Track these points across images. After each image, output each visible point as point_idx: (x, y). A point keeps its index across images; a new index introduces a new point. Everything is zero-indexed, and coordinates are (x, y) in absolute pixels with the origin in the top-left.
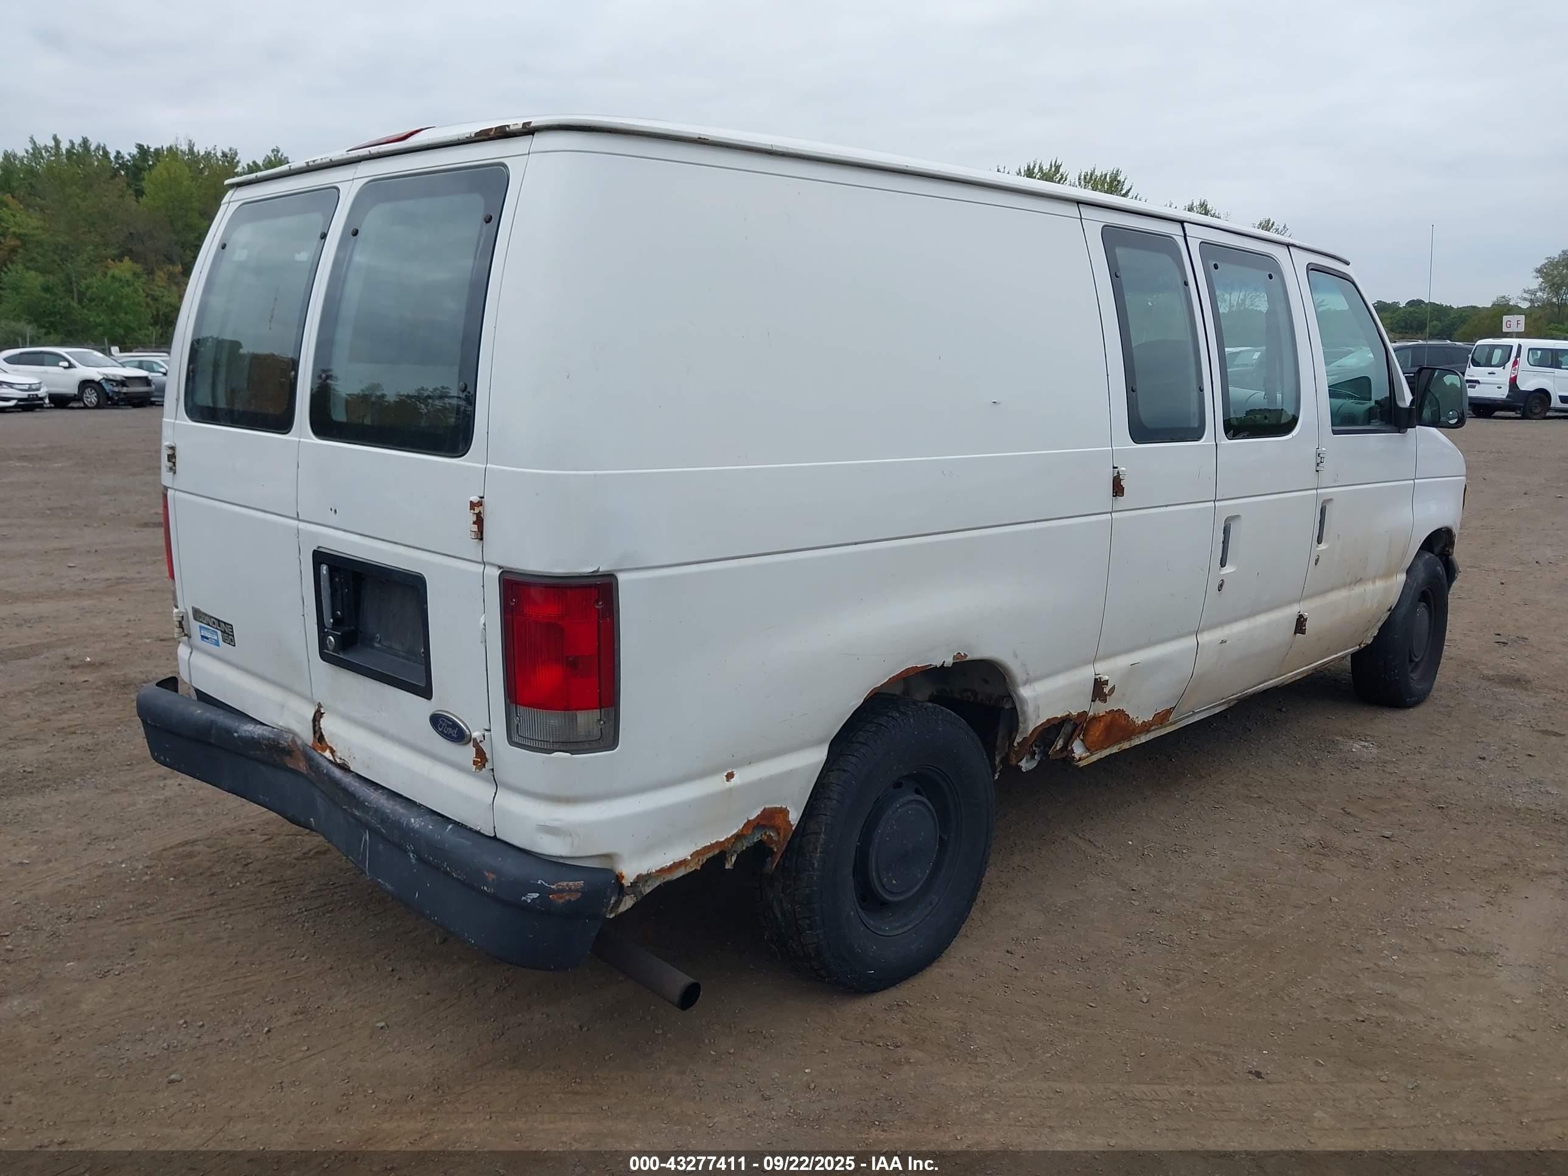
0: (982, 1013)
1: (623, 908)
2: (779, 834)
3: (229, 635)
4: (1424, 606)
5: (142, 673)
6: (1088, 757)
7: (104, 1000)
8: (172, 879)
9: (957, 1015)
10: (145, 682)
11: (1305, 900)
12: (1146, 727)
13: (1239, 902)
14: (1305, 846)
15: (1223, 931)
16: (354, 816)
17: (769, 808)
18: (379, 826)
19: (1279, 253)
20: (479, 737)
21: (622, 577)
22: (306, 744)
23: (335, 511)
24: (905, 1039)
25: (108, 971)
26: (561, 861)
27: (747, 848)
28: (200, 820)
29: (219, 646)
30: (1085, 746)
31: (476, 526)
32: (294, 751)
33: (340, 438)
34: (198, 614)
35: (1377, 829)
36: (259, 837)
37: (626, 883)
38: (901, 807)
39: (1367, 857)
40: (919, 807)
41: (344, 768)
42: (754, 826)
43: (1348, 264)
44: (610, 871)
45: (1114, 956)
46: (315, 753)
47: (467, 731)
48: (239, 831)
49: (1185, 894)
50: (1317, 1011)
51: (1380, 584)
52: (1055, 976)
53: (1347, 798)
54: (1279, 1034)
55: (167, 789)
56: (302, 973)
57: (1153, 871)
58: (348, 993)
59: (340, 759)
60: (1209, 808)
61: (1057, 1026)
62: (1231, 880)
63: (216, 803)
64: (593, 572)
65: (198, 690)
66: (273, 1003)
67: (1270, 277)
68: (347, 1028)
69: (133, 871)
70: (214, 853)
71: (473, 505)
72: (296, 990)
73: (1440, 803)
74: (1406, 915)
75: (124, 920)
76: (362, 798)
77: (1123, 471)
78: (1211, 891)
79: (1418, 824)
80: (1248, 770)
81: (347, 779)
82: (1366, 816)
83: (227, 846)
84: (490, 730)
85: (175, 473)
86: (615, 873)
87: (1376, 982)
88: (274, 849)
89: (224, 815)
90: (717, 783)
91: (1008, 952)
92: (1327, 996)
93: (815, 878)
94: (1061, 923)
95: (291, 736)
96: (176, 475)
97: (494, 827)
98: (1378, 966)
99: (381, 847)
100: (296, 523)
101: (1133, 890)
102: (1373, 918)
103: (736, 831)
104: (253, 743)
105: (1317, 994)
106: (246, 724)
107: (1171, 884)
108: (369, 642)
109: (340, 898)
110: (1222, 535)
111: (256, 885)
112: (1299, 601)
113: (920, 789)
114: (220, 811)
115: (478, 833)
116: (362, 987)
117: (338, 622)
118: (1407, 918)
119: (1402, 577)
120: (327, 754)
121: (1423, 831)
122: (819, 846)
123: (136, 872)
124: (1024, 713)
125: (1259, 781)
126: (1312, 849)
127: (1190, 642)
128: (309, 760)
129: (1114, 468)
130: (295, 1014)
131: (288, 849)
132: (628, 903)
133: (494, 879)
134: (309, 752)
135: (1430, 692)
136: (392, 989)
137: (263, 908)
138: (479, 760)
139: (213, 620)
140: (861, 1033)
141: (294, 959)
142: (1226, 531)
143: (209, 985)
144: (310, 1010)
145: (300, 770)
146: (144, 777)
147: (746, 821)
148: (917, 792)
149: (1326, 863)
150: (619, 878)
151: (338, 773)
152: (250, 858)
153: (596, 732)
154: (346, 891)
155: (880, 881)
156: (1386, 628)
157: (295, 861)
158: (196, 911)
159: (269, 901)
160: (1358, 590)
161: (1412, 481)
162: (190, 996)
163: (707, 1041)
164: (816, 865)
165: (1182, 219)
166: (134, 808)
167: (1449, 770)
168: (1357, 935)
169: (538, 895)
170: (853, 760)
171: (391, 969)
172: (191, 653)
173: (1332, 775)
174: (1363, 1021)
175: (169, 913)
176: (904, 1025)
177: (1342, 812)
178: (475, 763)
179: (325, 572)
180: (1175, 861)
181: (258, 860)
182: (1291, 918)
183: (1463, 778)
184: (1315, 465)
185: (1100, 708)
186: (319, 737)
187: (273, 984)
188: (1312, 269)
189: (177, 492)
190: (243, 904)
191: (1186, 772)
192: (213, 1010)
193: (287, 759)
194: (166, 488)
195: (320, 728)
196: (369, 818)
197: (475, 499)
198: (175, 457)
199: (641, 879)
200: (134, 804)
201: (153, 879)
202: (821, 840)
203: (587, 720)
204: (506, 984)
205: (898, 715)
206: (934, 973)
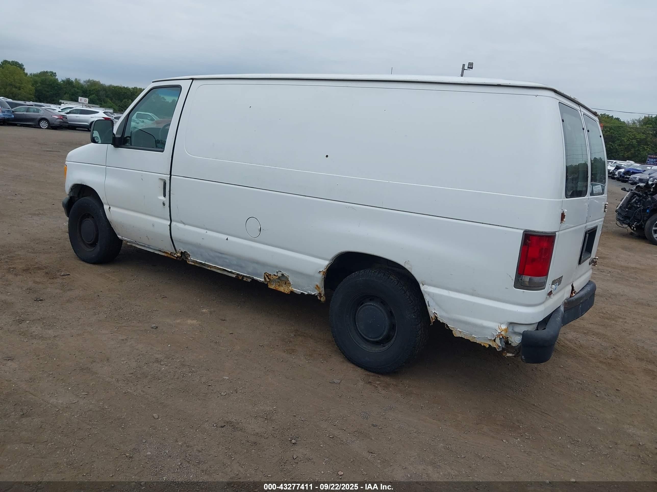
100: (586, 224)
179: (587, 236)
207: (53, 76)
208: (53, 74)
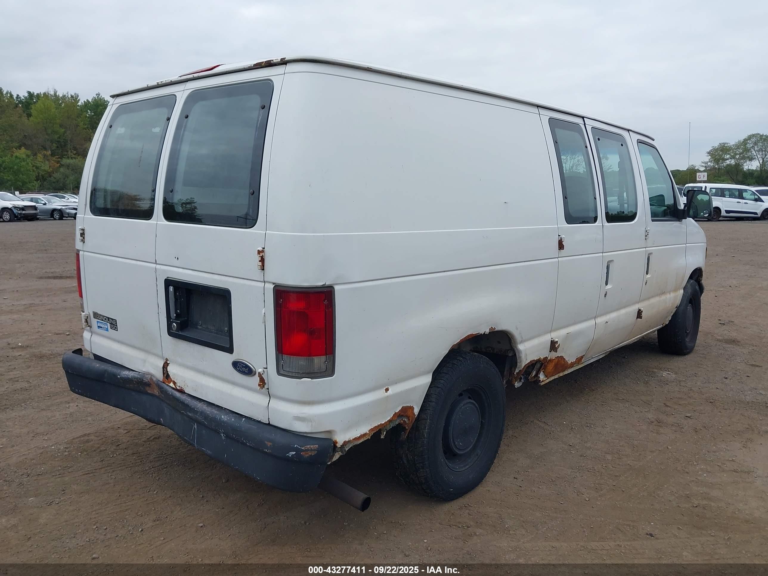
0: (508, 509)
1: (335, 459)
2: (409, 420)
3: (114, 325)
4: (691, 306)
5: (49, 350)
6: (546, 380)
7: (51, 517)
8: (80, 454)
9: (495, 510)
10: (51, 355)
11: (655, 448)
12: (572, 365)
13: (623, 450)
14: (650, 422)
15: (619, 464)
16: (188, 417)
17: (405, 406)
18: (204, 421)
19: (625, 134)
20: (262, 372)
21: (336, 288)
22: (159, 380)
23: (178, 258)
24: (472, 523)
25: (52, 502)
26: (305, 435)
27: (392, 427)
28: (90, 423)
29: (108, 331)
30: (545, 375)
31: (261, 263)
32: (151, 384)
33: (181, 221)
34: (96, 315)
35: (683, 413)
36: (122, 431)
37: (339, 445)
38: (463, 406)
39: (681, 427)
40: (471, 405)
41: (182, 391)
42: (398, 415)
43: (653, 140)
44: (330, 440)
45: (568, 478)
46: (164, 385)
47: (254, 369)
48: (112, 428)
49: (596, 447)
50: (673, 502)
51: (672, 295)
52: (541, 489)
53: (666, 399)
54: (657, 515)
55: (70, 408)
56: (155, 500)
57: (578, 436)
58: (181, 509)
59: (179, 387)
60: (599, 405)
61: (547, 514)
62: (617, 440)
63: (98, 415)
64: (323, 285)
65: (95, 354)
66: (142, 516)
67: (622, 145)
68: (183, 527)
69: (58, 450)
70: (100, 440)
71: (259, 252)
72: (153, 509)
73: (710, 400)
74: (706, 454)
75: (57, 475)
76: (193, 407)
77: (563, 237)
78: (608, 445)
79: (702, 410)
80: (615, 386)
81: (183, 397)
82: (676, 407)
83: (106, 436)
84: (267, 368)
85: (84, 242)
86: (332, 440)
87: (698, 487)
88: (131, 437)
89: (103, 420)
90: (380, 394)
91: (515, 478)
92: (677, 495)
93: (425, 442)
94: (538, 463)
95: (150, 376)
96: (84, 244)
97: (269, 419)
98: (698, 480)
99: (204, 432)
100: (155, 265)
101: (570, 446)
102: (690, 456)
103: (389, 418)
104: (128, 381)
105: (671, 494)
106: (124, 371)
107: (588, 442)
108: (195, 326)
109: (170, 461)
110: (606, 270)
111: (124, 456)
112: (638, 302)
113: (470, 396)
114: (101, 419)
115: (259, 422)
116: (188, 506)
117: (178, 316)
118: (706, 456)
119: (682, 291)
120: (172, 385)
121: (705, 413)
122: (427, 426)
123: (60, 451)
124: (520, 357)
125: (621, 391)
126: (653, 424)
127: (592, 322)
128: (161, 388)
129: (559, 236)
130: (155, 521)
131: (139, 437)
132: (337, 456)
133: (271, 445)
134: (160, 384)
135: (694, 347)
136: (204, 506)
137: (130, 467)
138: (262, 384)
139: (105, 317)
140: (449, 521)
141: (150, 493)
142: (608, 268)
143: (107, 508)
144: (162, 518)
145: (154, 393)
146: (57, 402)
147: (394, 413)
148: (470, 398)
149: (661, 430)
150: (335, 443)
151: (178, 394)
152: (120, 442)
153: (324, 367)
154: (172, 457)
155: (454, 443)
156: (675, 316)
157: (143, 443)
158: (95, 470)
159: (132, 464)
160: (663, 297)
161: (685, 245)
162: (97, 514)
163: (371, 528)
164: (425, 436)
165: (583, 116)
166: (55, 418)
167: (711, 384)
168: (684, 464)
169: (295, 452)
170: (442, 381)
171: (202, 496)
172: (91, 336)
173: (656, 388)
174: (696, 507)
175: (81, 471)
176: (470, 516)
177: (664, 405)
178: (259, 385)
179: (171, 290)
180: (588, 431)
181: (124, 443)
182: (650, 457)
183: (719, 388)
184: (645, 236)
185: (553, 355)
186: (167, 376)
187: (140, 506)
188: (639, 142)
189: (85, 252)
190: (119, 466)
191: (585, 388)
192: (111, 520)
193: (147, 389)
194: (78, 251)
195: (167, 372)
196: (197, 417)
197: (260, 249)
198: (84, 235)
199: (345, 443)
200: (55, 416)
201: (70, 454)
202: (428, 423)
203: (319, 361)
204: (263, 502)
205: (462, 359)
206: (480, 489)
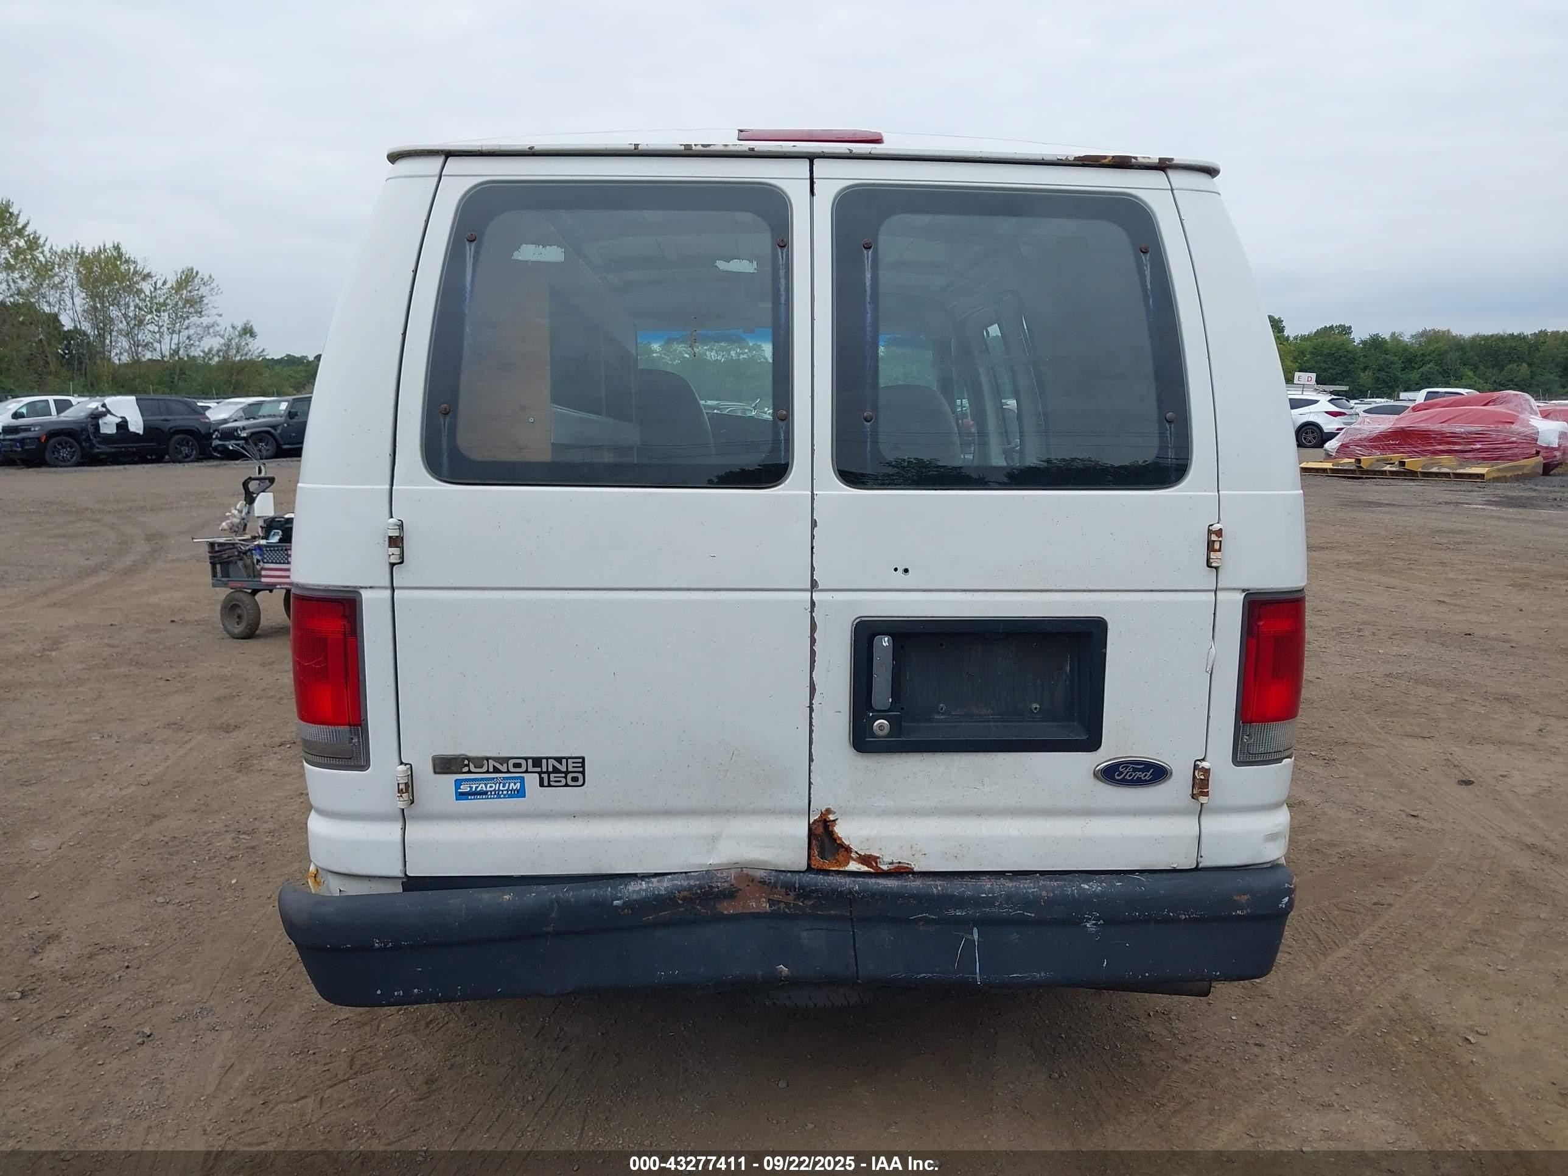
16: (946, 920)
18: (1020, 912)
22: (786, 871)
23: (906, 571)
31: (1219, 553)
32: (739, 890)
41: (896, 873)
46: (812, 875)
47: (1166, 766)
59: (891, 864)
76: (968, 894)
81: (916, 884)
95: (738, 870)
97: (1199, 857)
99: (1013, 935)
104: (653, 903)
106: (627, 884)
115: (1174, 871)
120: (854, 866)
128: (802, 887)
133: (1248, 899)
134: (796, 878)
138: (1205, 790)
145: (751, 911)
151: (888, 882)
169: (1288, 898)
172: (404, 829)
178: (1198, 795)
179: (881, 645)
186: (830, 850)
189: (403, 591)
193: (722, 905)
195: (832, 838)
196: (995, 910)
198: (403, 540)
207: (1345, 334)
208: (1346, 330)
